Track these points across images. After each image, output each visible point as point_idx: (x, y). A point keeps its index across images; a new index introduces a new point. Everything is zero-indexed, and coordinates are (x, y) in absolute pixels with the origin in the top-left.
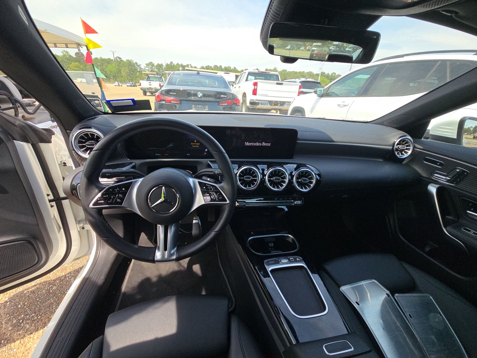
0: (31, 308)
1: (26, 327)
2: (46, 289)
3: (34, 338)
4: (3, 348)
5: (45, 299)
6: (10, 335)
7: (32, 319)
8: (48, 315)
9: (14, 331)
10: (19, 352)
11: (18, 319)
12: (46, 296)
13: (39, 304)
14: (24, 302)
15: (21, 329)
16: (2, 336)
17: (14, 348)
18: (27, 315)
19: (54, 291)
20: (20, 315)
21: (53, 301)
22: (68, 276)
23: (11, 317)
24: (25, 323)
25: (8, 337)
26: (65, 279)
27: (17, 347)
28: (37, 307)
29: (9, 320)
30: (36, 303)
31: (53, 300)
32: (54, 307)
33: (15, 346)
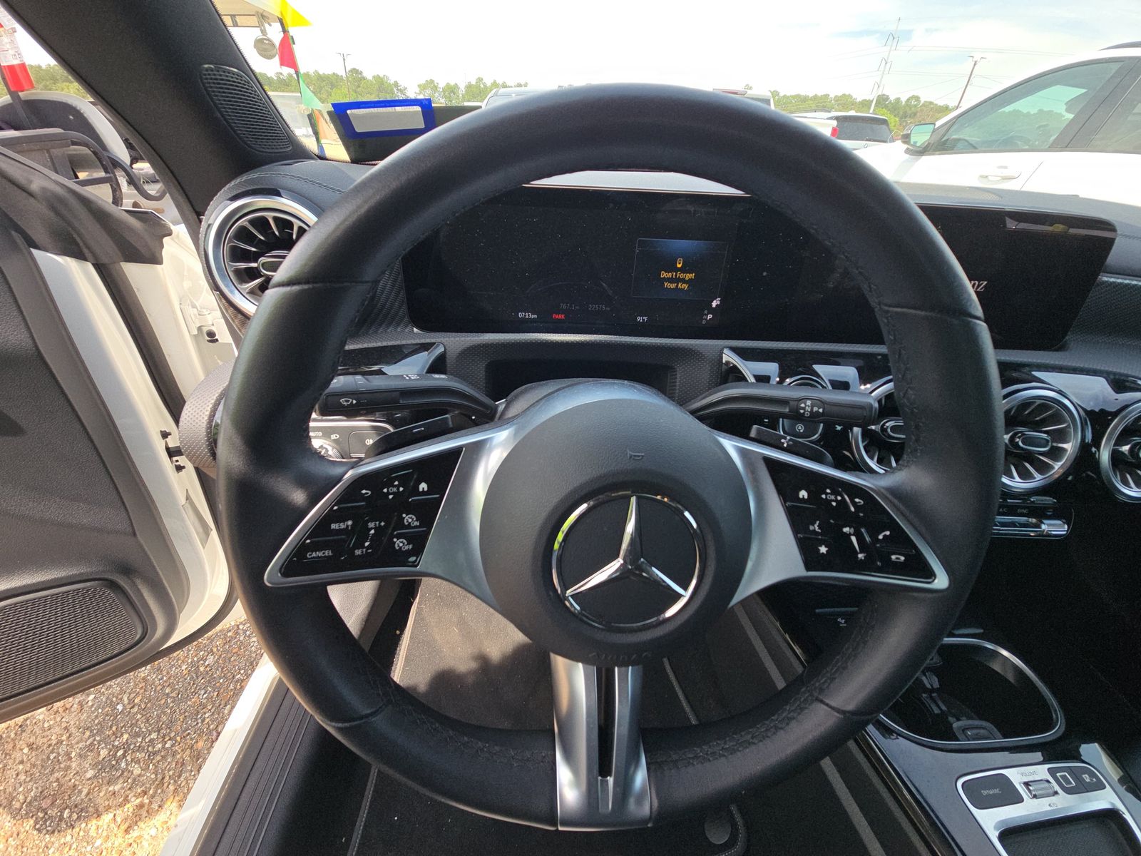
0: (148, 715)
1: (132, 773)
2: (190, 661)
3: (153, 806)
4: (65, 837)
5: (187, 690)
6: (88, 794)
7: (150, 749)
8: (192, 739)
9: (98, 782)
10: (110, 850)
11: (113, 746)
12: (189, 683)
13: (171, 706)
14: (132, 696)
15: (118, 778)
16: (66, 798)
17: (95, 835)
18: (137, 735)
19: (208, 669)
20: (119, 735)
21: (206, 698)
22: (243, 629)
23: (95, 740)
24: (130, 760)
25: (82, 800)
26: (236, 638)
27: (105, 834)
28: (164, 713)
29: (90, 748)
30: (163, 702)
31: (205, 696)
32: (207, 715)
33: (100, 831)
